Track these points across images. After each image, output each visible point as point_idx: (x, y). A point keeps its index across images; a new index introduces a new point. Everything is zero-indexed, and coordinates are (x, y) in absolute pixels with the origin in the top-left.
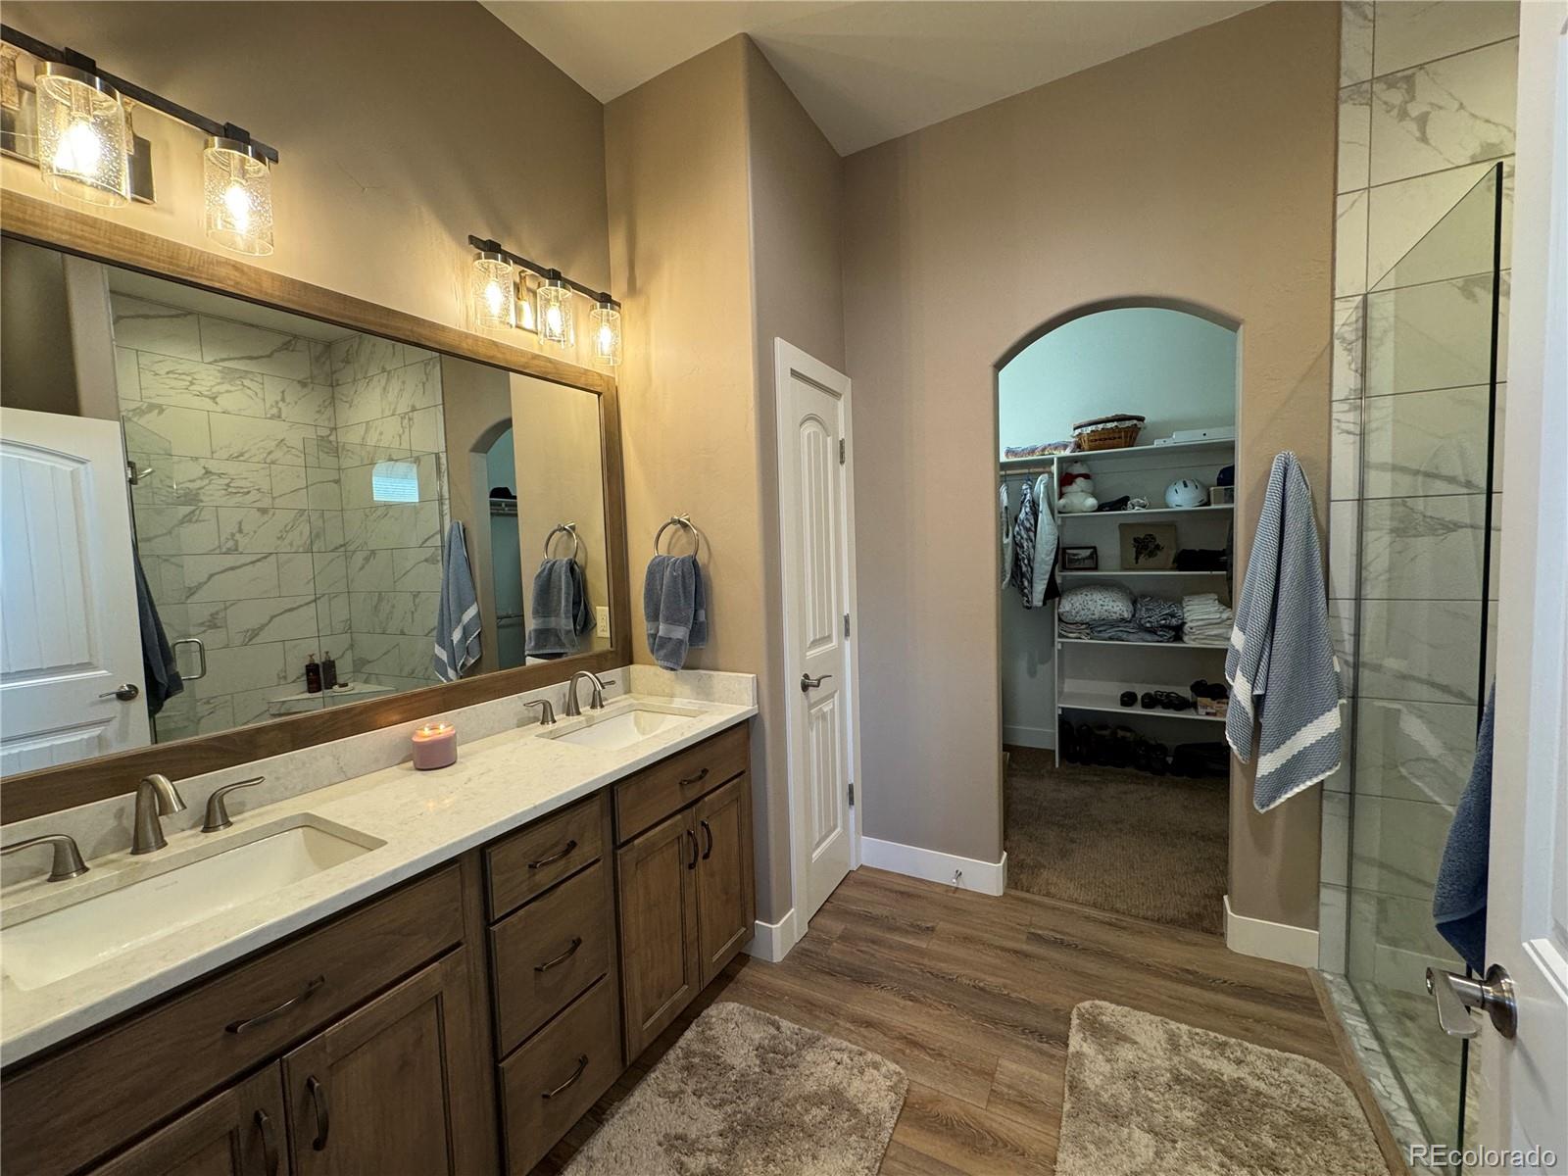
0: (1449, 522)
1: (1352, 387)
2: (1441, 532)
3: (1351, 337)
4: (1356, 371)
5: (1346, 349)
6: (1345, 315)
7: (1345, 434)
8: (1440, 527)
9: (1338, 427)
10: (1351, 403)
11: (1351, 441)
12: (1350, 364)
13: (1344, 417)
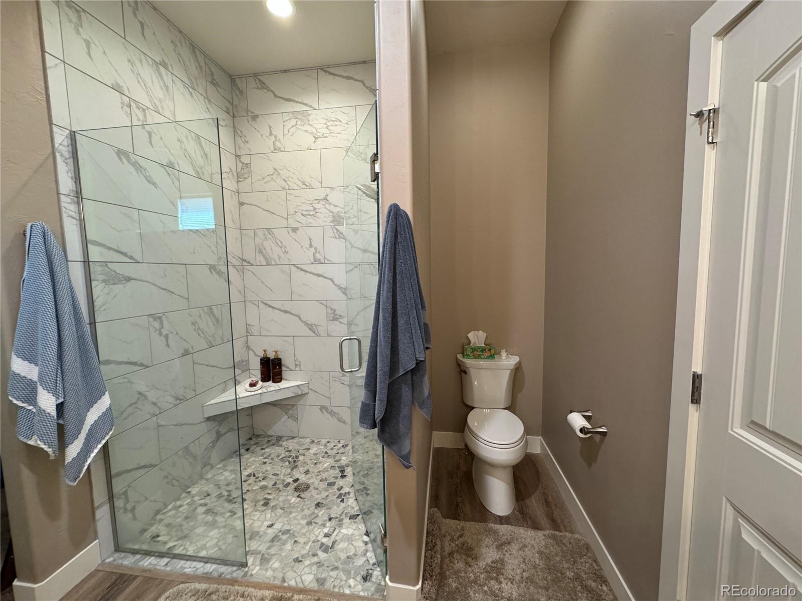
0: (126, 276)
1: (71, 188)
2: (125, 282)
3: (67, 155)
4: (72, 179)
5: (64, 161)
6: (61, 138)
7: (70, 218)
8: (123, 279)
9: (66, 212)
10: (71, 199)
11: (75, 223)
12: (68, 173)
13: (68, 207)
